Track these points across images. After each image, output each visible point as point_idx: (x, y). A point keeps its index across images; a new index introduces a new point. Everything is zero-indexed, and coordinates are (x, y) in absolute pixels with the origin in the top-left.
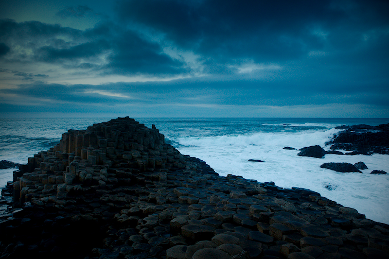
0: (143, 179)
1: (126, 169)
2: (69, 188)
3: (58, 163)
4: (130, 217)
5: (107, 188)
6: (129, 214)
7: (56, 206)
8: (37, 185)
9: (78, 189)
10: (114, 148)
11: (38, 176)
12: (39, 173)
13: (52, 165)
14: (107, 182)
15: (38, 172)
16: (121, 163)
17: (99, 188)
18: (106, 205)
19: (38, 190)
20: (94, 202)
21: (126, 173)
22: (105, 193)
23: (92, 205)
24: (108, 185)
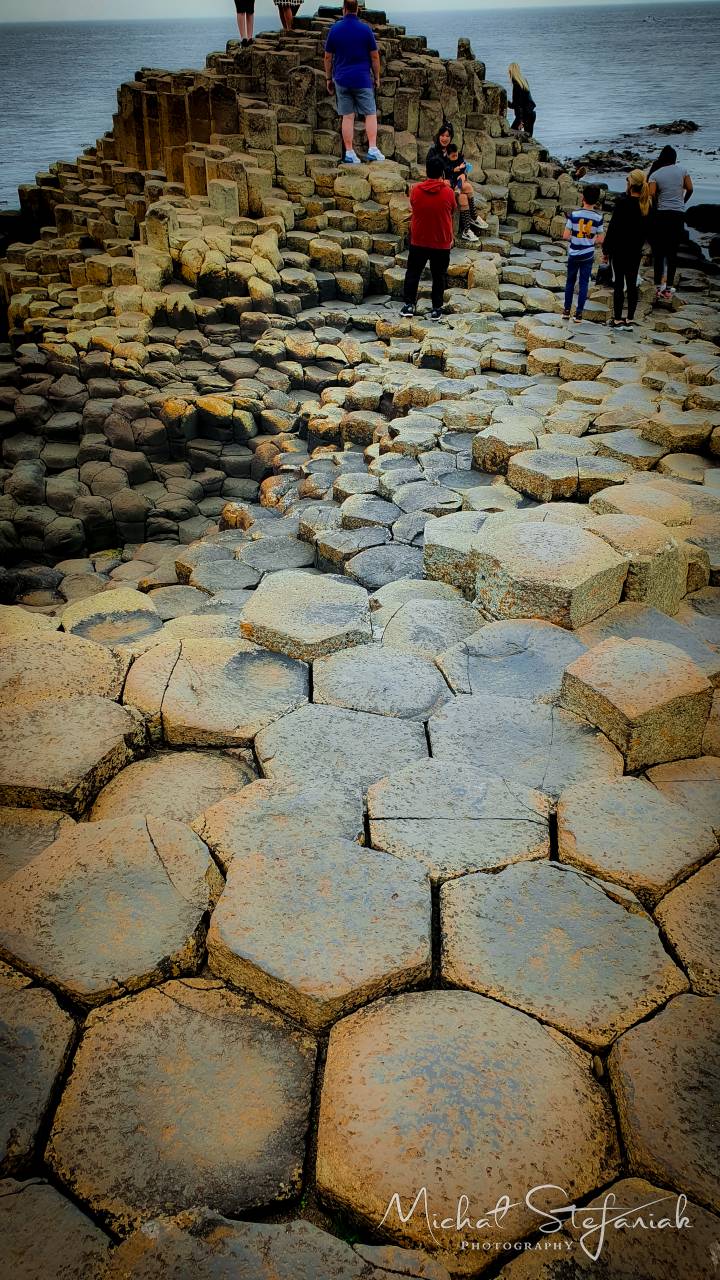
1: (347, 236)
2: (152, 301)
3: (113, 210)
4: (352, 417)
5: (280, 309)
7: (115, 362)
8: (56, 290)
9: (180, 308)
10: (301, 149)
11: (54, 257)
12: (55, 247)
13: (94, 216)
14: (281, 287)
15: (53, 241)
16: (329, 214)
17: (256, 306)
18: (275, 368)
19: (61, 307)
20: (237, 355)
21: (346, 252)
22: (274, 325)
23: (229, 365)
24: (281, 298)
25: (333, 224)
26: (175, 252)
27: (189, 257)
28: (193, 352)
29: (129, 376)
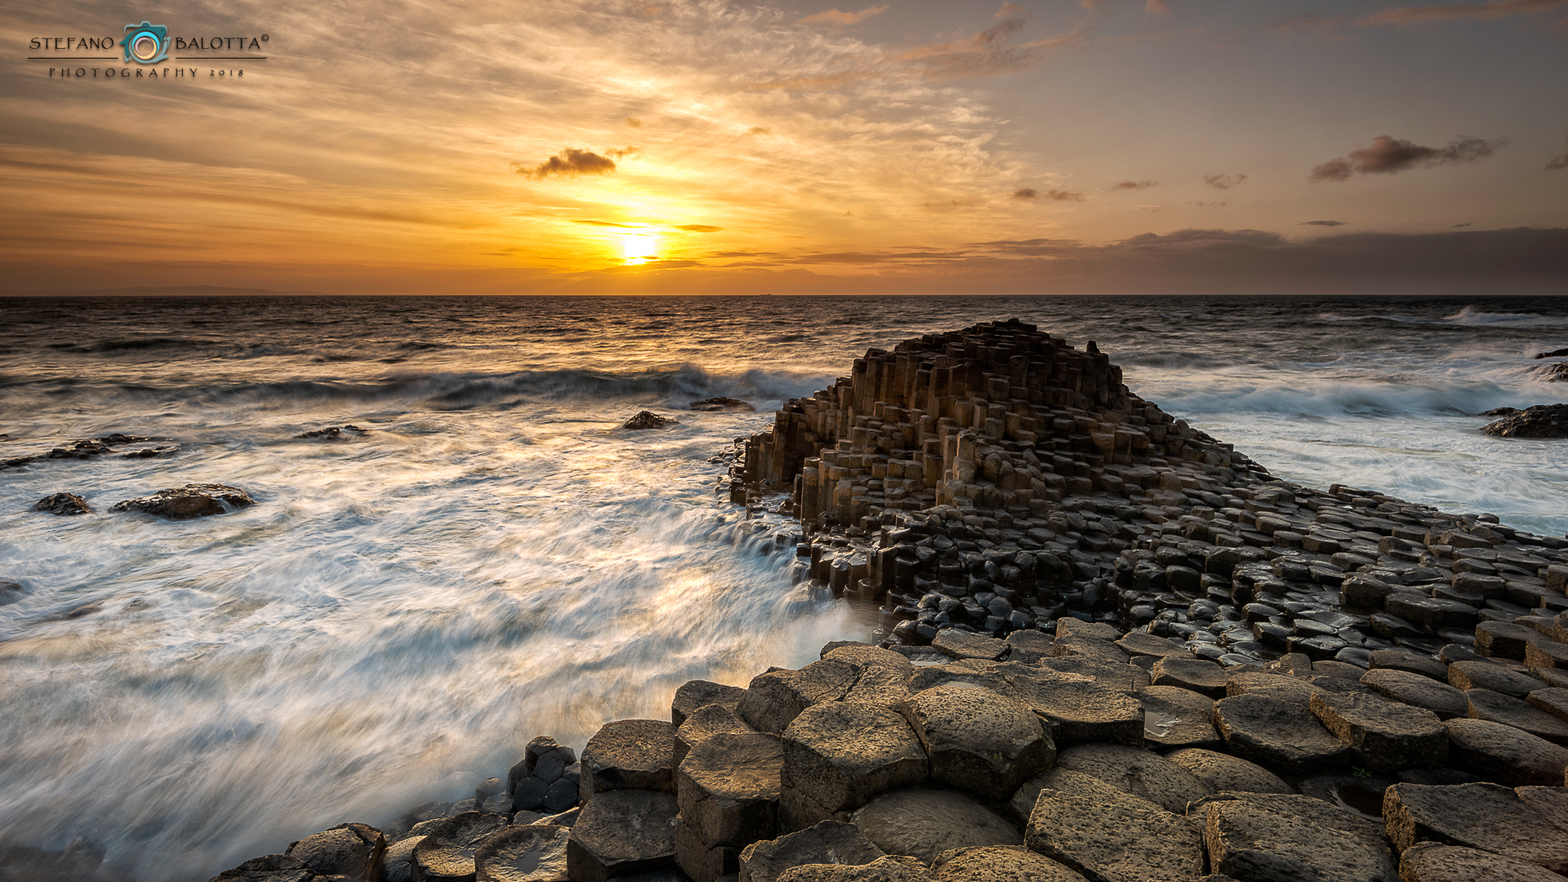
0: (1119, 479)
1: (1073, 454)
2: (974, 489)
3: (892, 431)
4: (1171, 569)
5: (1049, 497)
6: (1164, 562)
7: (967, 527)
8: (865, 479)
9: (994, 495)
11: (858, 459)
12: (853, 452)
13: (881, 435)
14: (1048, 484)
16: (1057, 440)
17: (1036, 496)
18: (1065, 535)
19: (871, 490)
20: (1035, 526)
21: (1077, 463)
22: (1051, 507)
23: (1037, 532)
24: (1049, 491)
25: (1060, 446)
26: (979, 460)
27: (990, 464)
28: (1007, 524)
29: (979, 538)
